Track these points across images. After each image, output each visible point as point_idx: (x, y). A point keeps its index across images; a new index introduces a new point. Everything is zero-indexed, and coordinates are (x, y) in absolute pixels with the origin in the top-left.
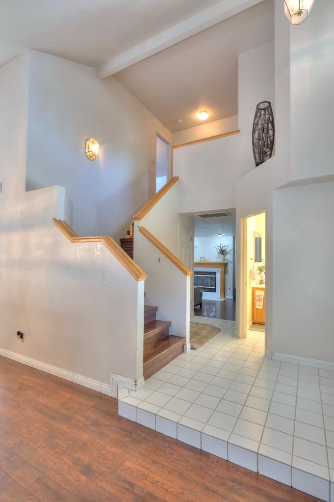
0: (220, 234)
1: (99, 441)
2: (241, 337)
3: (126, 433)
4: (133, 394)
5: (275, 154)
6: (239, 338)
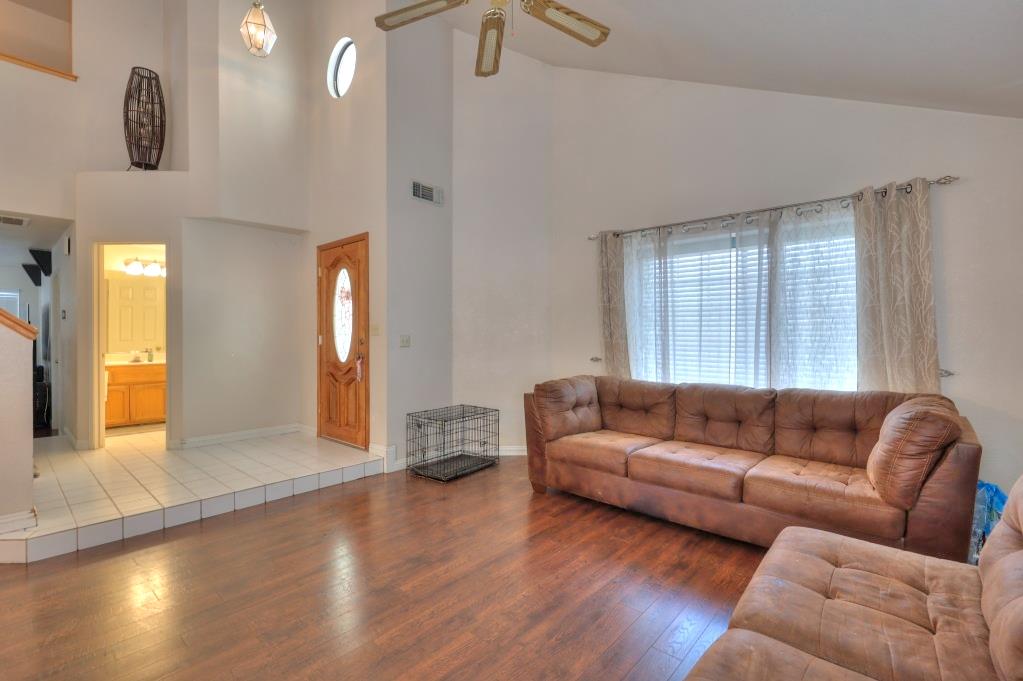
2: (96, 447)
4: (34, 529)
5: (187, 170)
6: (94, 449)
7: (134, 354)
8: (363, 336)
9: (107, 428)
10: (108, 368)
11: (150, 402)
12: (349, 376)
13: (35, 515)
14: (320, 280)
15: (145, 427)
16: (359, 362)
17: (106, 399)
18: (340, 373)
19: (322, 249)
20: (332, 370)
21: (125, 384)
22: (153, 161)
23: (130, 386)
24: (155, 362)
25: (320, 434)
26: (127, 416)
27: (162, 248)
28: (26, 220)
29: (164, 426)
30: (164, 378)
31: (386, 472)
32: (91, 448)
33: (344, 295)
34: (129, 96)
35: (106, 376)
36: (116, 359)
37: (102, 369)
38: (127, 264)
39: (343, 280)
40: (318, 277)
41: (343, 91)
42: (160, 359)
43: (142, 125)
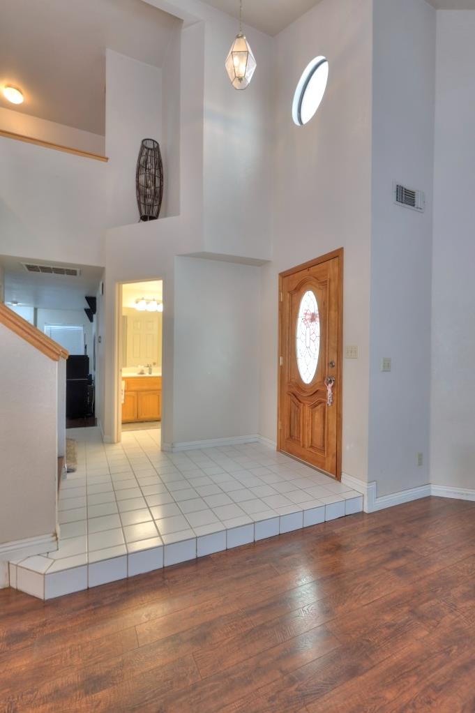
0: (16, 303)
1: (60, 647)
2: (116, 441)
3: (92, 607)
4: (55, 555)
5: (179, 214)
6: (114, 443)
7: (141, 367)
8: (333, 358)
9: (123, 423)
10: (124, 379)
11: (150, 405)
12: (316, 399)
13: (57, 539)
14: (281, 305)
15: (147, 424)
16: (330, 385)
17: (123, 402)
18: (305, 395)
19: (284, 276)
20: (295, 390)
21: (135, 391)
22: (154, 215)
23: (137, 392)
24: (154, 374)
25: (280, 449)
26: (136, 415)
27: (161, 282)
28: (78, 270)
29: (159, 424)
30: (159, 387)
31: (366, 510)
32: (112, 443)
33: (308, 317)
34: (139, 168)
35: (123, 384)
36: (129, 372)
37: (120, 380)
38: (137, 302)
39: (309, 302)
40: (280, 302)
41: (305, 120)
42: (157, 372)
43: (147, 187)
